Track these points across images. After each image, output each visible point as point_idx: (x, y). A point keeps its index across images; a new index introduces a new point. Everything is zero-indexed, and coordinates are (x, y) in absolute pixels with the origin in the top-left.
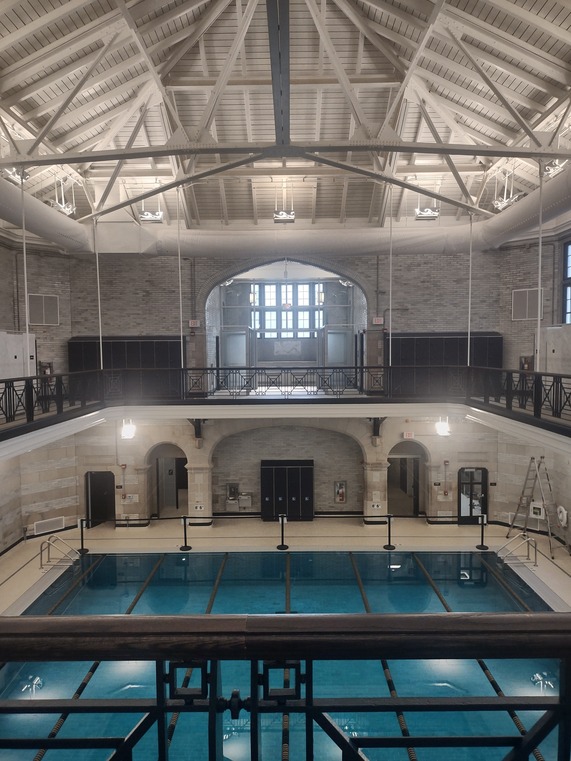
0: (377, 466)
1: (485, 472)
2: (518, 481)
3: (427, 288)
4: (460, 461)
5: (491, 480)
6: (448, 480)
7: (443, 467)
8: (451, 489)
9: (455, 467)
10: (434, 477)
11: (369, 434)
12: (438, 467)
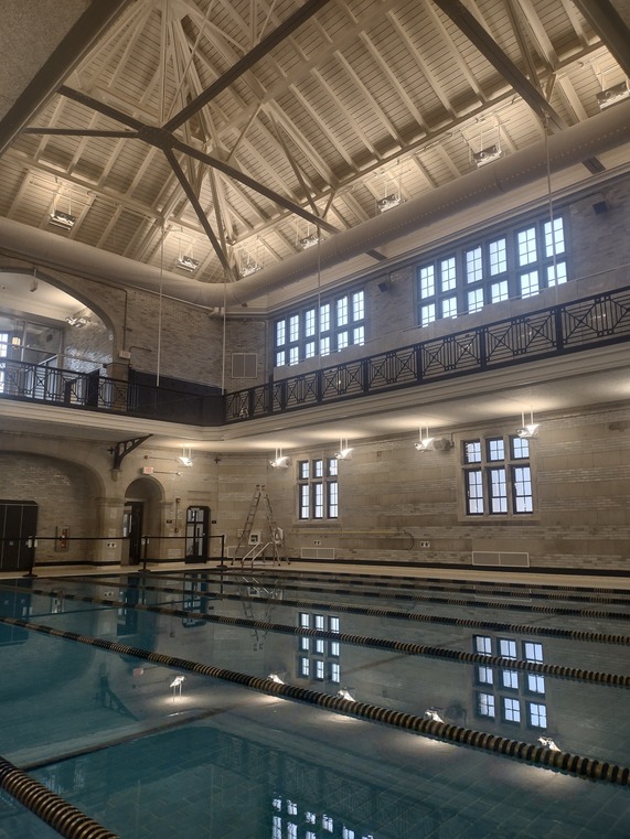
0: (114, 502)
1: (206, 510)
2: (237, 516)
3: (168, 336)
4: (189, 500)
5: (212, 519)
6: (179, 518)
7: (175, 504)
8: (180, 526)
9: (185, 504)
10: (168, 514)
11: (109, 467)
12: (171, 504)
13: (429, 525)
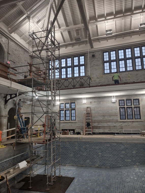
3: (19, 59)
4: (25, 115)
13: (108, 122)
